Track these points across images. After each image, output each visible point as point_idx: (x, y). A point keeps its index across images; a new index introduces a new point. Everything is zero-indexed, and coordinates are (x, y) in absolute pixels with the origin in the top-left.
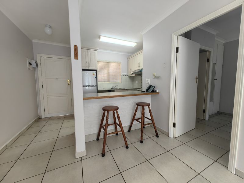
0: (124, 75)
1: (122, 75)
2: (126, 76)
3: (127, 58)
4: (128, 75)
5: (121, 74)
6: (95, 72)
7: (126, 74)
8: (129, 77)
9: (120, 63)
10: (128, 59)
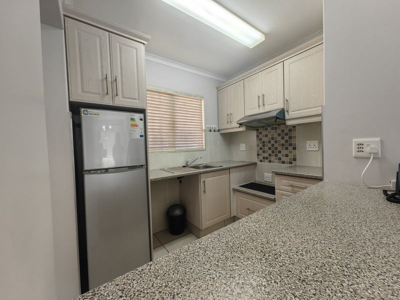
0: (210, 131)
1: (205, 130)
2: (215, 131)
3: (217, 88)
4: (219, 131)
5: (204, 127)
6: (137, 116)
7: (214, 126)
8: (222, 134)
9: (201, 98)
10: (219, 89)
